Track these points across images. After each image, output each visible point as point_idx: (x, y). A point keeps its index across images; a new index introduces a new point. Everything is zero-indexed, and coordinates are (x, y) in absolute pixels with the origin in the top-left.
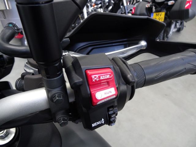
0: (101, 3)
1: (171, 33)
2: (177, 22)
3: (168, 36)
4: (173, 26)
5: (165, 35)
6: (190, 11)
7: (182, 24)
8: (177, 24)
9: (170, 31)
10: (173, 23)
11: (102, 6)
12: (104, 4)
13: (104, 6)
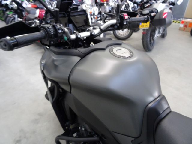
0: (100, 17)
1: (156, 36)
2: (160, 29)
3: (154, 38)
4: (157, 32)
5: (152, 38)
6: (167, 19)
7: (165, 31)
8: (161, 30)
9: (155, 34)
10: (157, 29)
11: (102, 19)
12: (103, 17)
13: (103, 18)
